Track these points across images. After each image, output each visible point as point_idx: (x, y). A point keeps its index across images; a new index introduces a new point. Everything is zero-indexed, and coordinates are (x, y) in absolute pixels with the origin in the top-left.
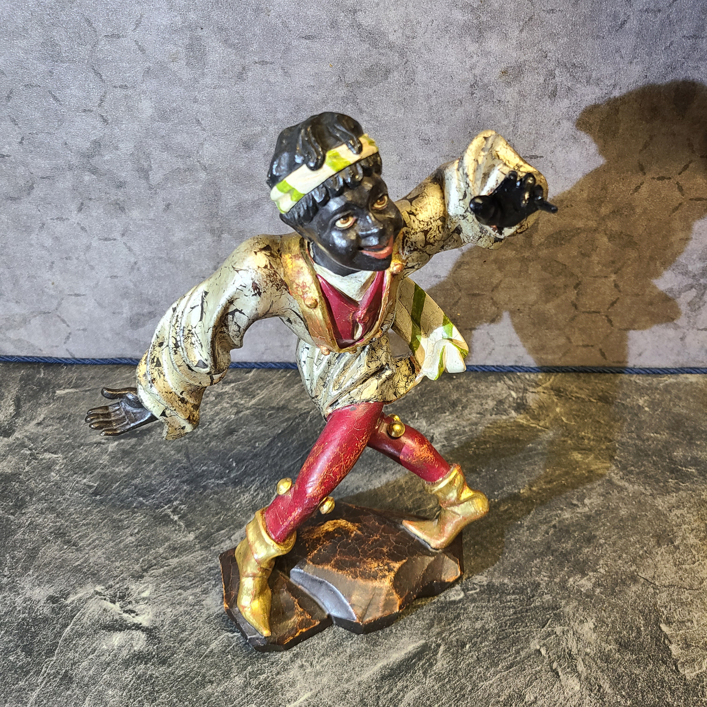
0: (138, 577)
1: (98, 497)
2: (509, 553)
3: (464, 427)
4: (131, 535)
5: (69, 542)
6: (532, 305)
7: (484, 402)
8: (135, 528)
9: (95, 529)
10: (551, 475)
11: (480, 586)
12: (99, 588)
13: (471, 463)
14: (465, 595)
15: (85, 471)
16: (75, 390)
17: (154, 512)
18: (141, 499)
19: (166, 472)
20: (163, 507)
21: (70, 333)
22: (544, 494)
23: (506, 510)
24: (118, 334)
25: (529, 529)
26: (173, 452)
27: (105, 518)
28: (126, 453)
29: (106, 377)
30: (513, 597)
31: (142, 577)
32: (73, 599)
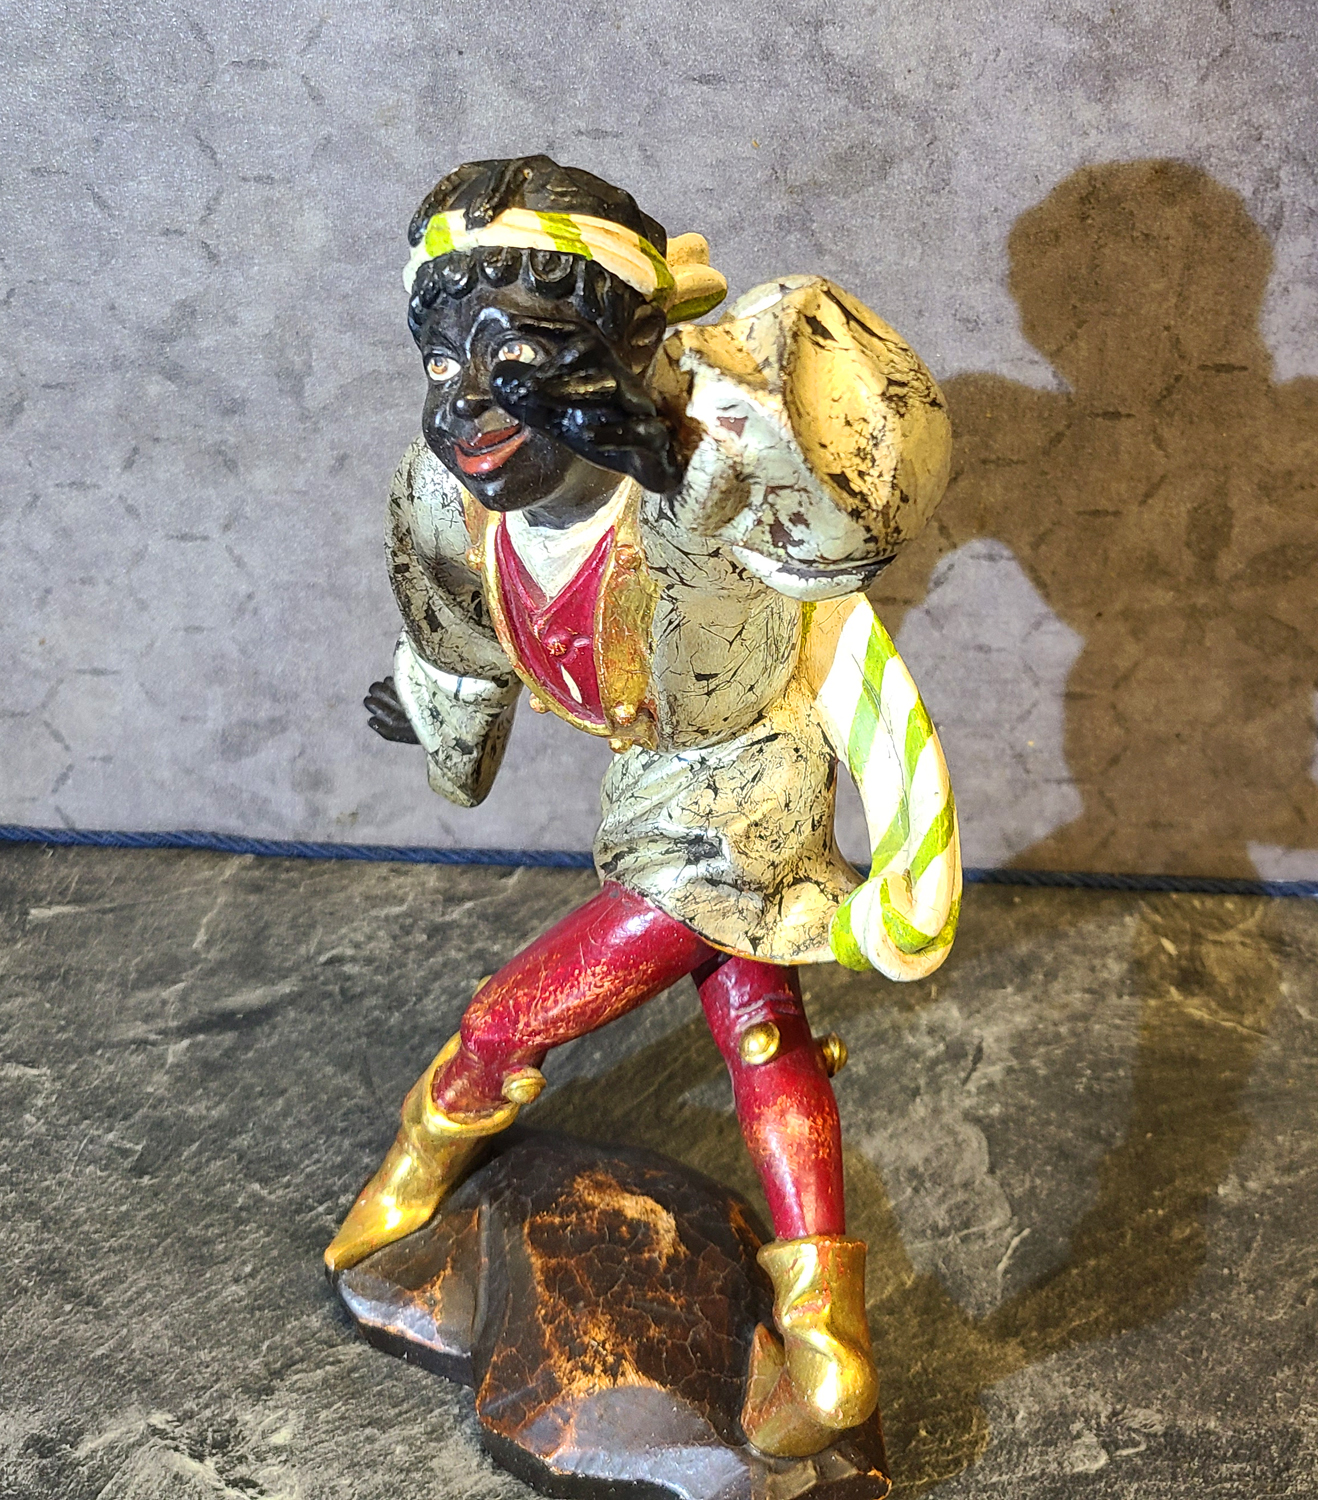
0: (259, 1391)
1: (146, 1180)
2: (1211, 1349)
3: (1055, 1025)
4: (236, 1281)
5: (77, 1294)
6: (1212, 726)
7: (1097, 962)
8: (244, 1263)
9: (141, 1262)
10: (1291, 1151)
11: (1147, 1436)
12: (159, 1419)
13: (1085, 1115)
14: (1111, 1458)
15: (111, 1113)
16: (77, 909)
17: (292, 1221)
18: (256, 1186)
19: (317, 1120)
20: (314, 1208)
21: (70, 767)
22: (1281, 1200)
23: (1188, 1240)
24: (188, 772)
25: (1252, 1289)
26: (329, 1070)
27: (167, 1235)
28: (210, 1068)
29: (152, 879)
30: (1236, 1467)
31: (269, 1391)
32: (91, 1446)
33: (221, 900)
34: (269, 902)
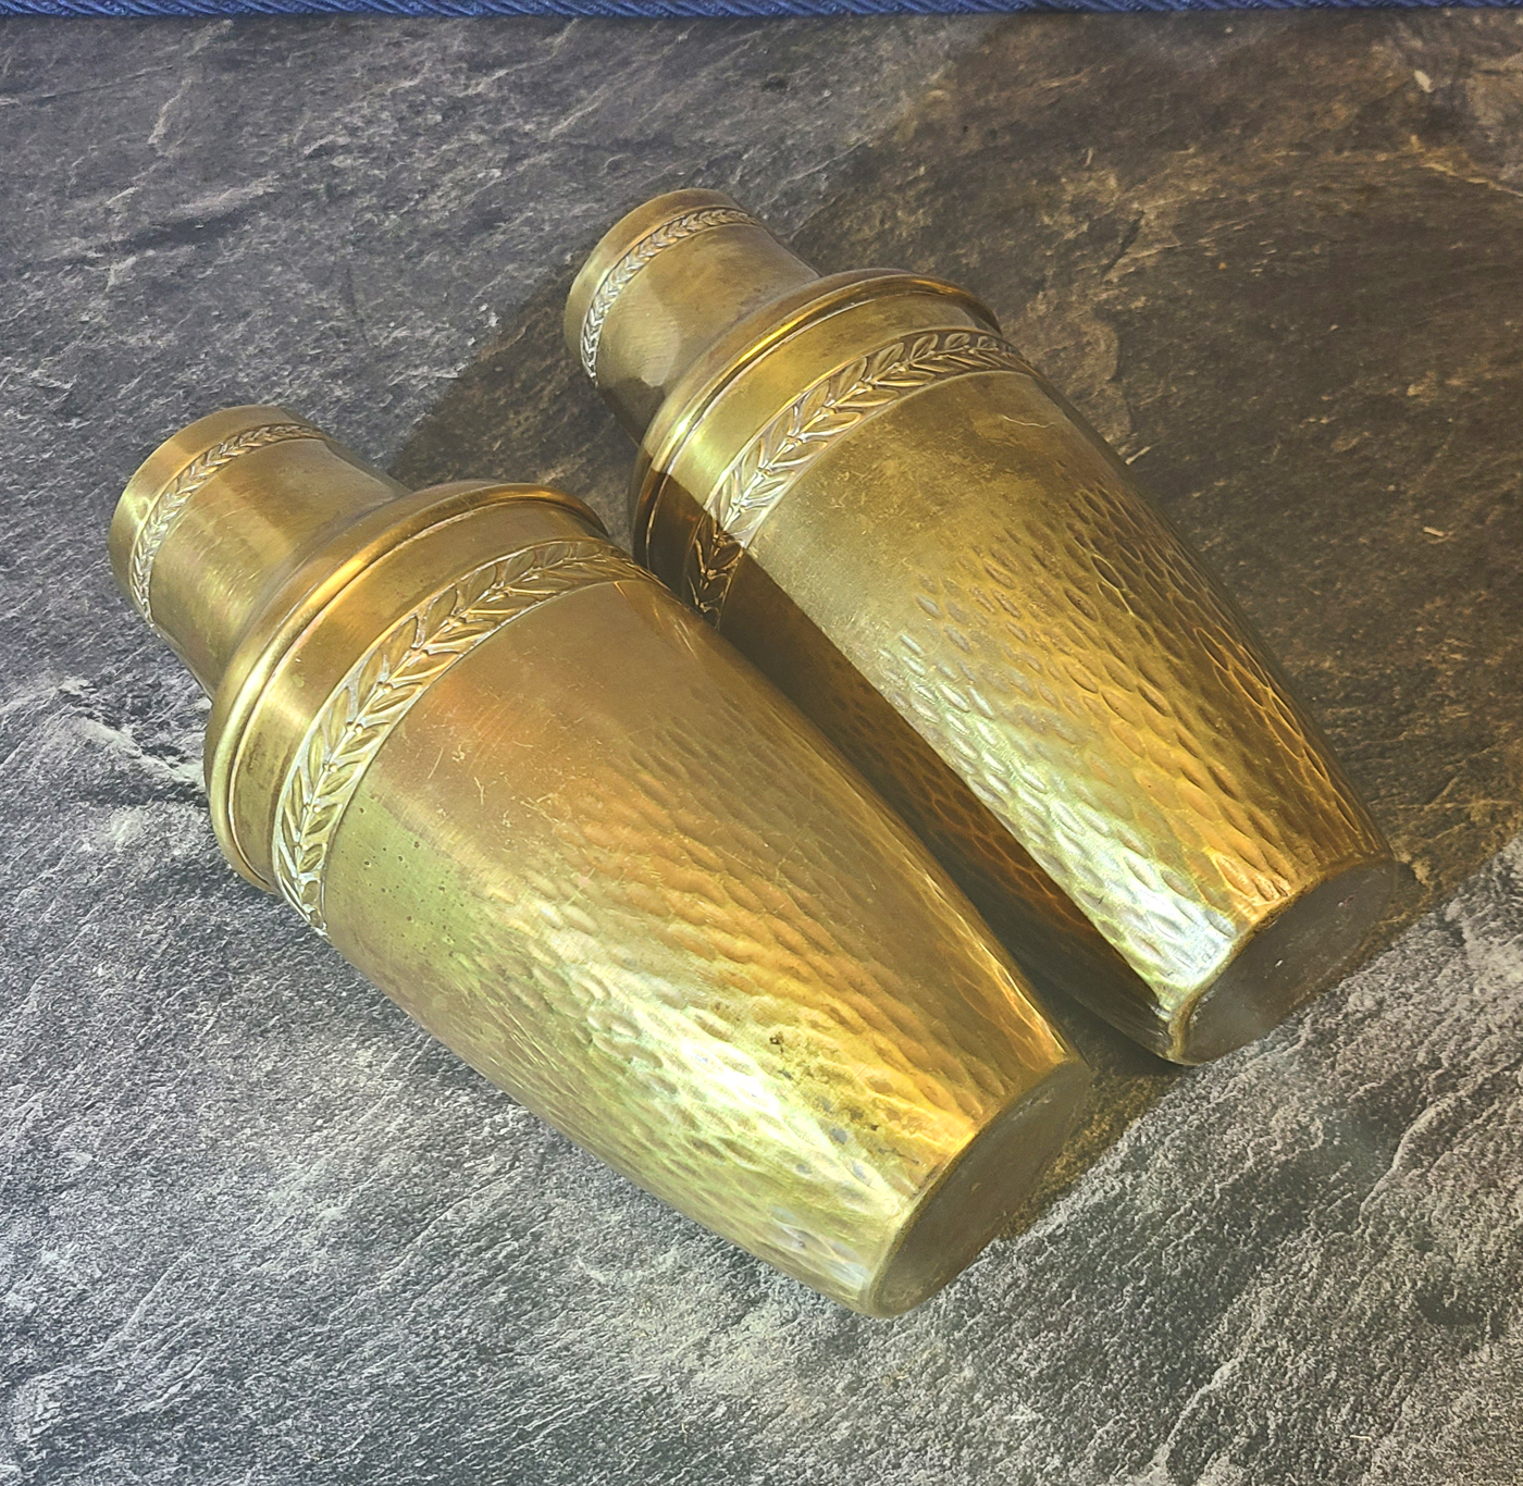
15: (37, 347)
26: (303, 287)
28: (158, 290)
33: (187, 82)
34: (246, 81)
